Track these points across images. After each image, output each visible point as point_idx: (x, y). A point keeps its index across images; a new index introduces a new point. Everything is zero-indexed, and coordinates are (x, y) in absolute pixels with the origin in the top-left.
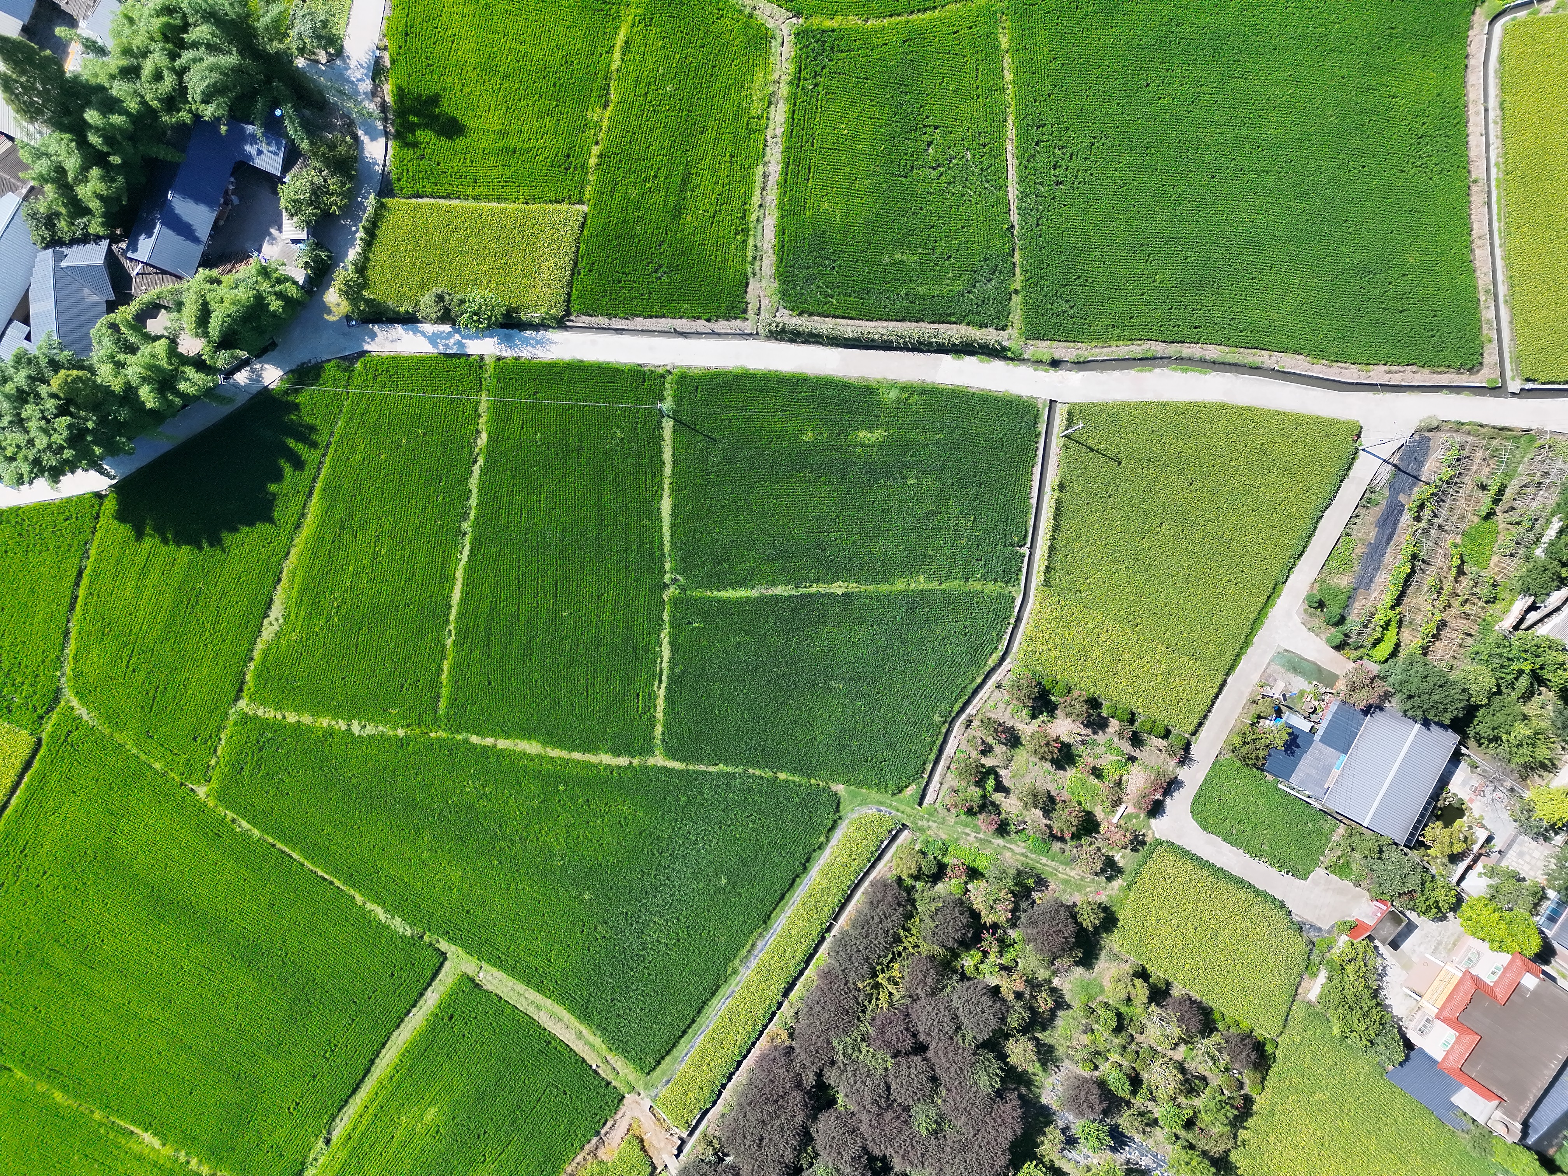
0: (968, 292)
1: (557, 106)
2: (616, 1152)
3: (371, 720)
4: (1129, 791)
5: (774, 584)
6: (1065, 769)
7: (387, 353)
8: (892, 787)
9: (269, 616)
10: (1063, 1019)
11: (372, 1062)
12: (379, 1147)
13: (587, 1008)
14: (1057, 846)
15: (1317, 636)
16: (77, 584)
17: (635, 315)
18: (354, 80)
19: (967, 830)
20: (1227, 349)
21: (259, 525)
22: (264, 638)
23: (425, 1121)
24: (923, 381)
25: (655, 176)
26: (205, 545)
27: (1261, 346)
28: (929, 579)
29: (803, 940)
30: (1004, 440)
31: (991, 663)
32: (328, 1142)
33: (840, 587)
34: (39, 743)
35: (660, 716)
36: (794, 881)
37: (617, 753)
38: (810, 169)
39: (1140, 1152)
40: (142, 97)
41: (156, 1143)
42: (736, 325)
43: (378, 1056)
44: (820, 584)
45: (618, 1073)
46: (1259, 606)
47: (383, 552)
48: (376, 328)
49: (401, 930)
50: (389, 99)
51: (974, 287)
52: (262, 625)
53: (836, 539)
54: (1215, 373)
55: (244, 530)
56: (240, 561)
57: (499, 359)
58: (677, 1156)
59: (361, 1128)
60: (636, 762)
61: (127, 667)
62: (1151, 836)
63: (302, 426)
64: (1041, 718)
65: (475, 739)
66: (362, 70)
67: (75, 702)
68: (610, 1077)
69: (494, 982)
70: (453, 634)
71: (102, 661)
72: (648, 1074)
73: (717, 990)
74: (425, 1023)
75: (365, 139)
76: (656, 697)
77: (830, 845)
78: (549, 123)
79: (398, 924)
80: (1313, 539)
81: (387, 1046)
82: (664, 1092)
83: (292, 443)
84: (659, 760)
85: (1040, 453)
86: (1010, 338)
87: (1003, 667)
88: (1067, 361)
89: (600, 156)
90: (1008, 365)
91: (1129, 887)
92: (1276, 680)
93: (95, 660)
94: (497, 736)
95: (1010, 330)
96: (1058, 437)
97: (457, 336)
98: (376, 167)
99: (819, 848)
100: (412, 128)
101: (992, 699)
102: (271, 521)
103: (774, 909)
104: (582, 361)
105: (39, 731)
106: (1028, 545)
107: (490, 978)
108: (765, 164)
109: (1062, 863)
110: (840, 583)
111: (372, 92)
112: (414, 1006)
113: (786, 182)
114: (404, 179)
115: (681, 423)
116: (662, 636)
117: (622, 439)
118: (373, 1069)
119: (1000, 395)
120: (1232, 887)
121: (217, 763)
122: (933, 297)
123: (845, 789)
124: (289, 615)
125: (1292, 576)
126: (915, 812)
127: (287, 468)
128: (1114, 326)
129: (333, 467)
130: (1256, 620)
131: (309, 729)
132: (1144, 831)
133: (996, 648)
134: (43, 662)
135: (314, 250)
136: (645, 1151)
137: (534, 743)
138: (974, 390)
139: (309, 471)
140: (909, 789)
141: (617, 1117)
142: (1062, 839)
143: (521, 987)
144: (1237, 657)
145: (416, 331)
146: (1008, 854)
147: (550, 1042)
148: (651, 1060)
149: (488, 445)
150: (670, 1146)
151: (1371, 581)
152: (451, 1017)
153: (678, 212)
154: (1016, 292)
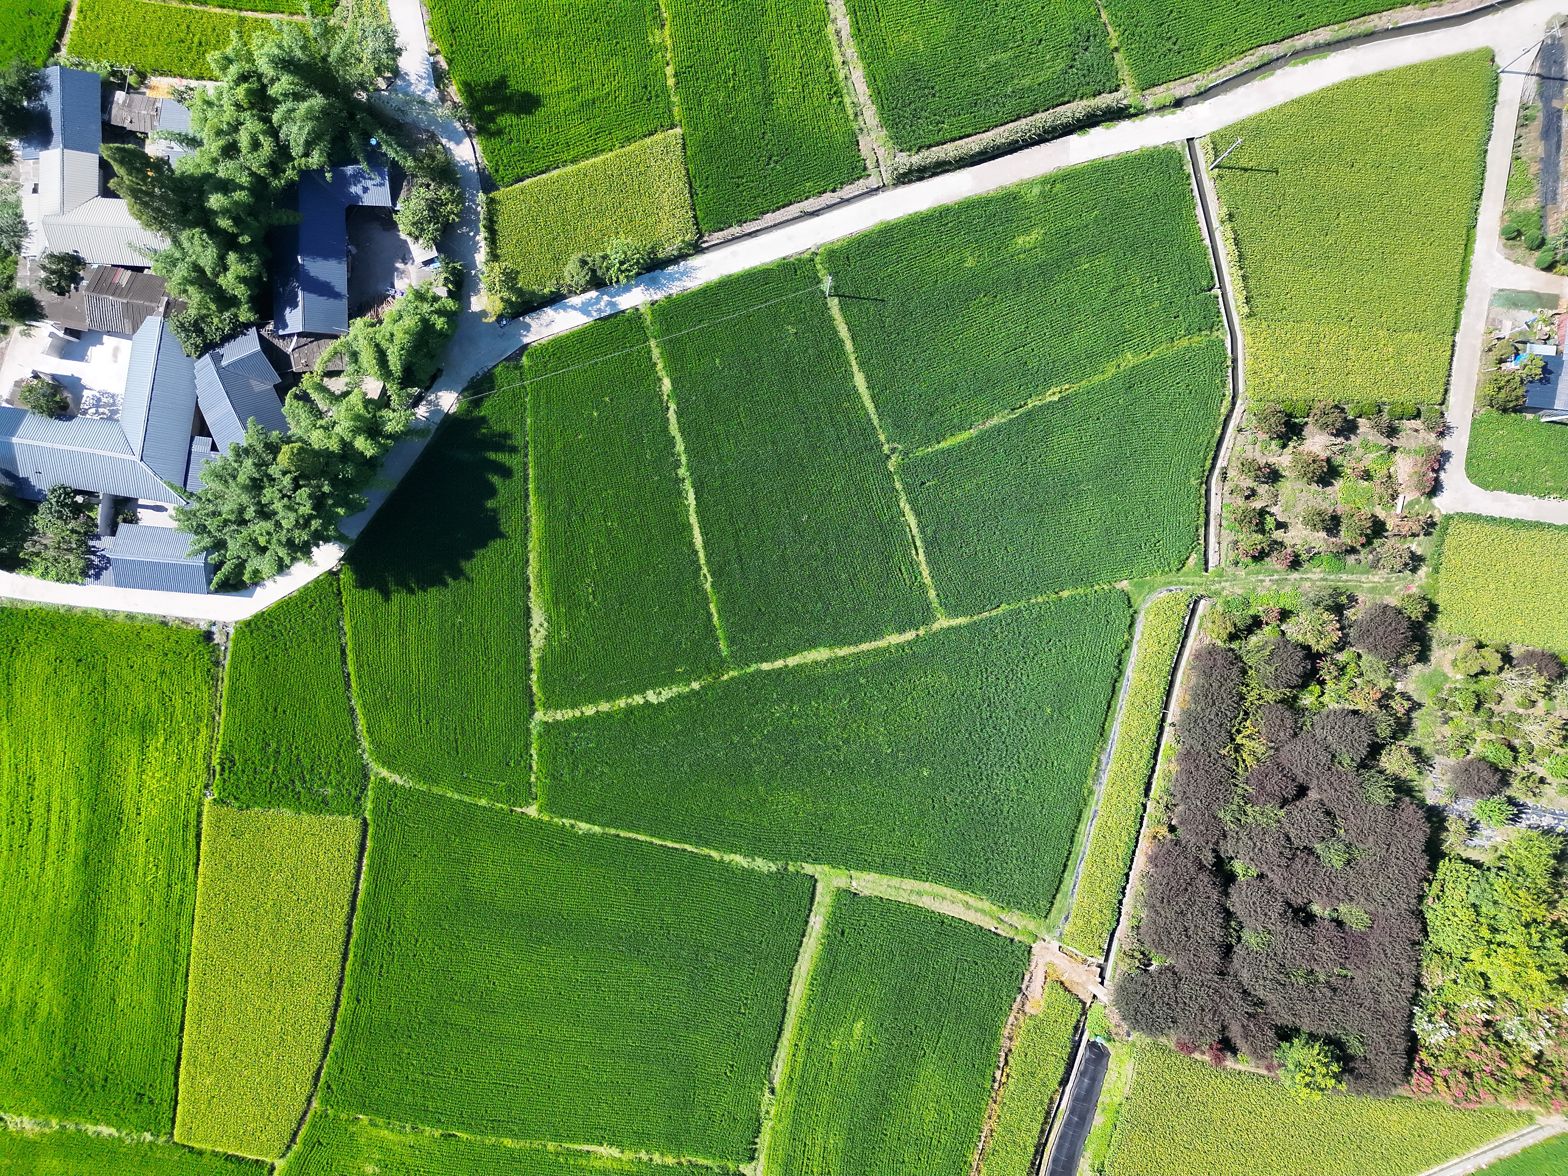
0: (1071, 67)
1: (617, 43)
2: (1042, 1003)
3: (664, 684)
4: (1400, 481)
5: (989, 416)
6: (1332, 484)
7: (546, 339)
8: (1175, 565)
9: (531, 625)
10: (1419, 720)
11: (785, 1001)
12: (822, 1077)
13: (966, 877)
14: (1351, 559)
15: (1524, 264)
16: (344, 663)
17: (764, 213)
18: (420, 93)
19: (1261, 577)
20: (1336, 27)
21: (491, 544)
22: (535, 647)
23: (856, 1037)
24: (1059, 168)
25: (735, 74)
26: (450, 580)
27: (1369, 10)
28: (1135, 354)
29: (1144, 738)
30: (1159, 193)
31: (1224, 411)
32: (773, 1091)
33: (1054, 394)
34: (365, 823)
35: (928, 580)
36: (1114, 687)
37: (901, 630)
38: (877, 10)
39: (1537, 815)
40: (249, 169)
41: (615, 1152)
42: (860, 186)
43: (788, 994)
44: (1033, 397)
45: (1017, 928)
46: (1460, 258)
47: (616, 524)
48: (527, 319)
49: (765, 870)
50: (458, 99)
51: (1075, 60)
52: (529, 635)
53: (1033, 350)
54: (1334, 54)
55: (479, 553)
56: (486, 584)
57: (653, 304)
58: (1102, 983)
59: (799, 1067)
60: (921, 632)
61: (420, 722)
62: (1438, 515)
63: (495, 436)
64: (1291, 444)
65: (766, 666)
66: (423, 81)
67: (384, 773)
68: (1011, 934)
69: (869, 885)
70: (708, 576)
71: (394, 725)
72: (1046, 917)
73: (1080, 816)
74: (820, 947)
75: (451, 145)
76: (918, 565)
77: (1134, 641)
78: (616, 62)
79: (761, 865)
80: (1486, 174)
81: (793, 982)
82: (1068, 928)
83: (492, 456)
84: (943, 622)
85: (1196, 193)
86: (1126, 95)
87: (1236, 411)
88: (1189, 97)
89: (676, 75)
90: (1134, 121)
91: (1436, 571)
92: (1501, 322)
93: (388, 725)
94: (785, 656)
95: (1123, 88)
96: (1208, 172)
97: (606, 298)
98: (471, 168)
99: (1126, 647)
100: (491, 117)
101: (1237, 444)
102: (502, 535)
103: (1106, 719)
104: (730, 276)
105: (361, 811)
106: (1218, 285)
107: (864, 884)
108: (834, 21)
109: (1362, 573)
110: (1053, 389)
111: (440, 98)
112: (803, 936)
113: (859, 31)
114: (502, 168)
115: (846, 297)
116: (902, 505)
117: (796, 333)
118: (788, 1008)
119: (1138, 152)
120: (1534, 532)
121: (537, 778)
122: (1039, 84)
123: (1130, 583)
124: (550, 617)
125: (1480, 218)
126: (1204, 579)
127: (495, 479)
128: (1222, 45)
129: (538, 464)
130: (1462, 271)
131: (609, 715)
132: (1429, 513)
133: (1224, 395)
134: (341, 746)
135: (448, 264)
136: (1069, 991)
137: (821, 649)
138: (1110, 158)
139: (518, 475)
140: (1190, 560)
141: (1032, 968)
142: (1353, 550)
143: (896, 881)
144: (1458, 313)
145: (565, 308)
146: (1308, 584)
147: (943, 922)
148: (1044, 903)
149: (674, 389)
150: (1092, 976)
151: (1556, 194)
152: (843, 933)
153: (768, 99)
154: (1116, 49)
